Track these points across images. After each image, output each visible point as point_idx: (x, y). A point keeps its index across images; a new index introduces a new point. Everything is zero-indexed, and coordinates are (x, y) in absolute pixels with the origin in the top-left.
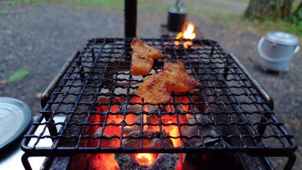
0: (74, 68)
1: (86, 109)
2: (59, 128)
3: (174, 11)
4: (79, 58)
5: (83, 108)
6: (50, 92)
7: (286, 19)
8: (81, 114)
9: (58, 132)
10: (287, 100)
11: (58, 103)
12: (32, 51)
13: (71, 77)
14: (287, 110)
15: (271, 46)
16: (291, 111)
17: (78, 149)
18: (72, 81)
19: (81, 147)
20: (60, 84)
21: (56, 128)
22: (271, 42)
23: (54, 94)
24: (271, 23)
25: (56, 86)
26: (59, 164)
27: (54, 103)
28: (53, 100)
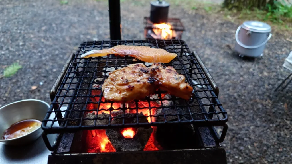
0: (72, 68)
1: (83, 99)
2: (63, 114)
3: (156, 4)
4: (74, 60)
5: (81, 99)
6: (56, 88)
7: (262, 7)
8: (81, 103)
9: (63, 117)
10: (261, 83)
11: (63, 96)
12: (22, 45)
13: (70, 76)
14: (260, 93)
15: (247, 34)
16: (264, 93)
17: (80, 127)
18: (71, 79)
19: (83, 125)
20: (62, 82)
21: (62, 115)
22: (247, 31)
23: (59, 90)
24: (248, 12)
25: (60, 83)
26: (66, 140)
27: (60, 97)
28: (59, 94)
